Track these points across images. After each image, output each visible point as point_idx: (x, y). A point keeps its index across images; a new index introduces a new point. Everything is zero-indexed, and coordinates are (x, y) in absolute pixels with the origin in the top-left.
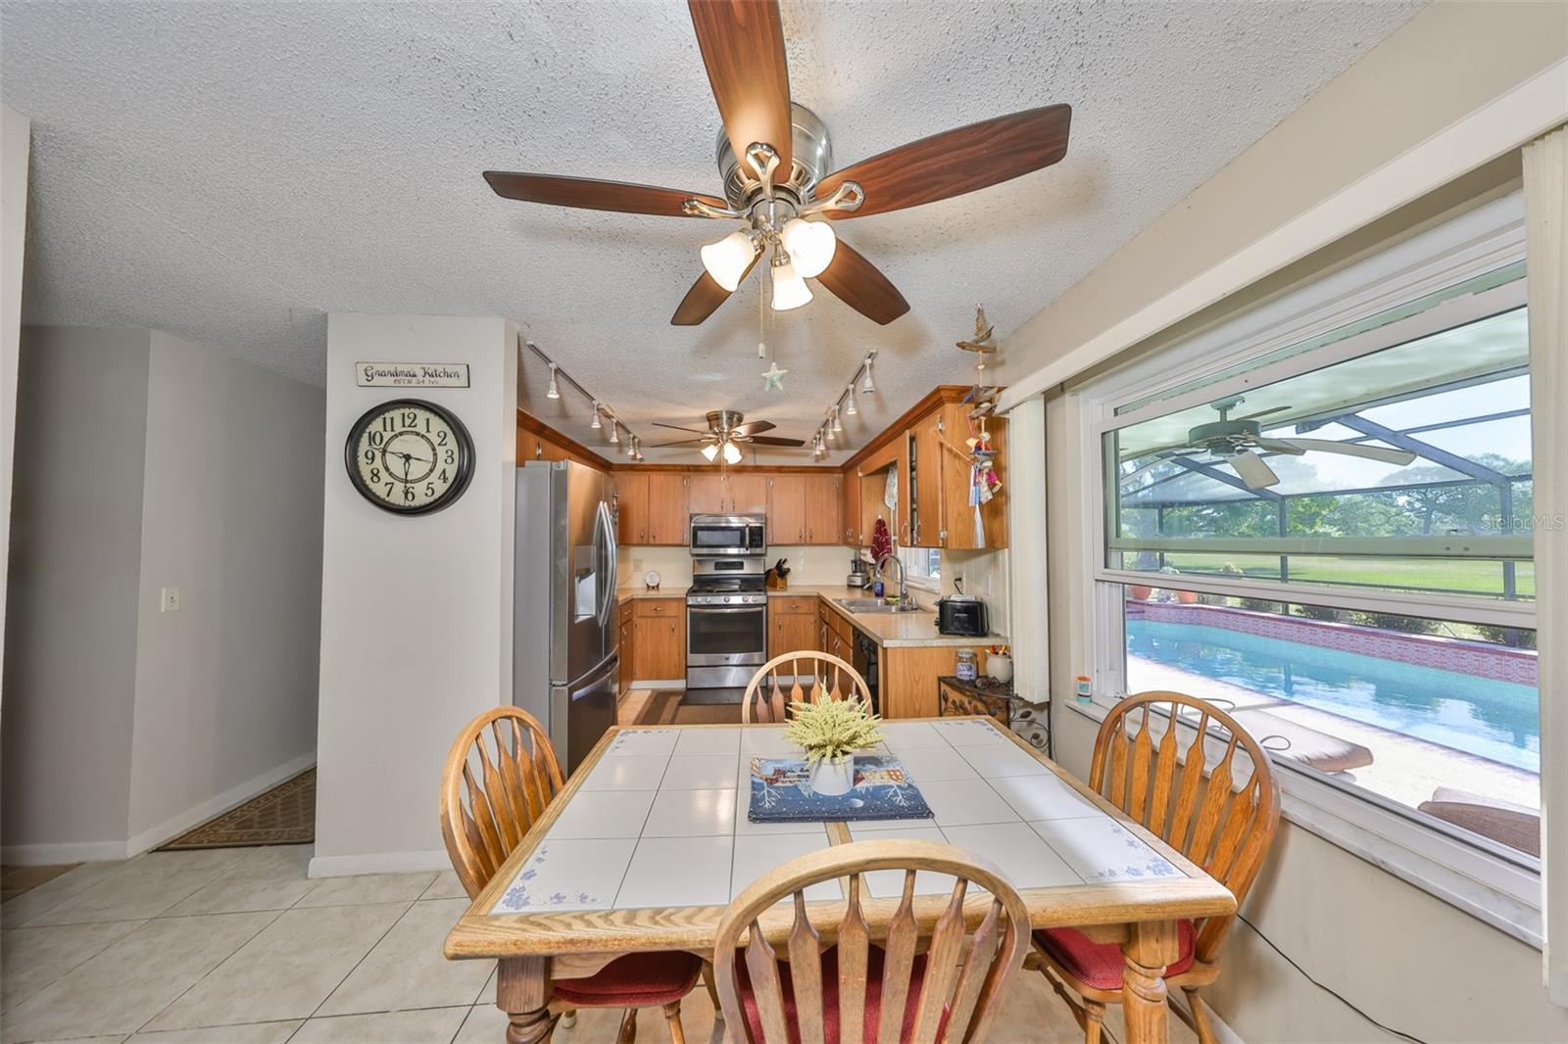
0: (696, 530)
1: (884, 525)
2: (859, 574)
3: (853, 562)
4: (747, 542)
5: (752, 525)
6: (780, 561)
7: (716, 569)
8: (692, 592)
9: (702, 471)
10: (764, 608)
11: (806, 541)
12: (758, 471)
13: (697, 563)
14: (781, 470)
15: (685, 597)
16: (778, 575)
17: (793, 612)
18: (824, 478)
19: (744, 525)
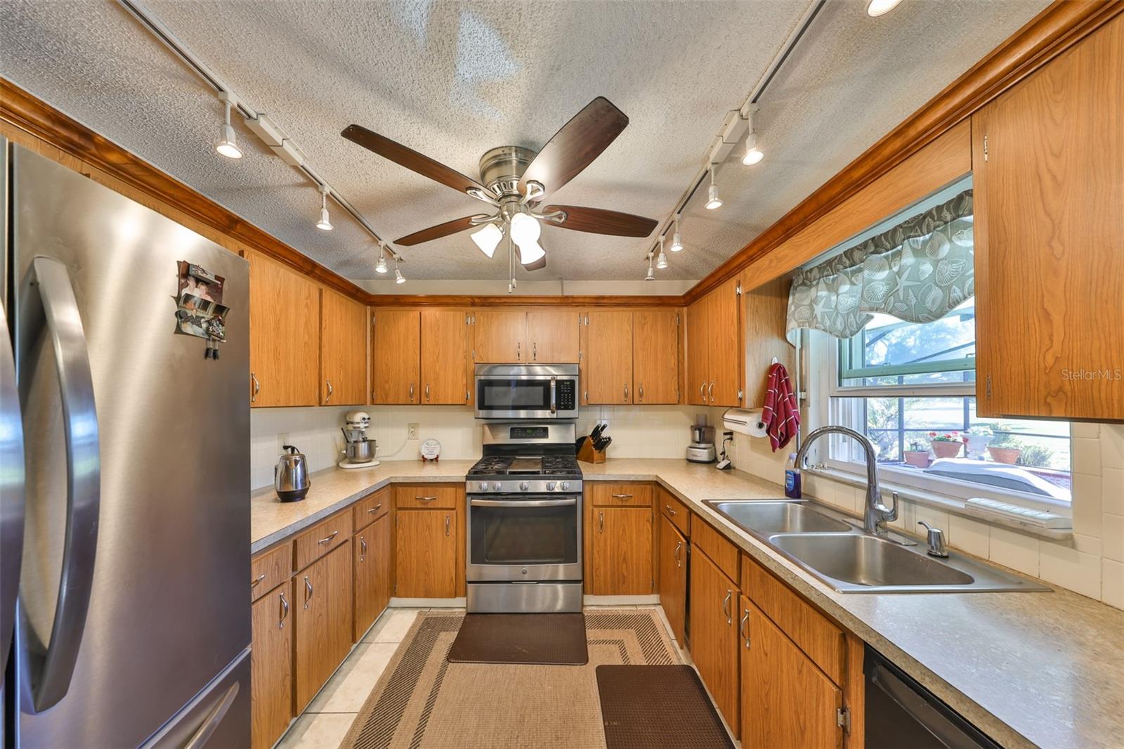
0: (485, 385)
1: (785, 374)
2: (703, 445)
3: (695, 428)
4: (553, 401)
5: (559, 378)
6: (598, 427)
7: (511, 438)
8: (475, 474)
9: (491, 305)
10: (579, 499)
11: (633, 400)
12: (567, 305)
13: (487, 428)
14: (599, 302)
15: (464, 481)
16: (594, 446)
17: (620, 503)
18: (660, 313)
19: (549, 378)
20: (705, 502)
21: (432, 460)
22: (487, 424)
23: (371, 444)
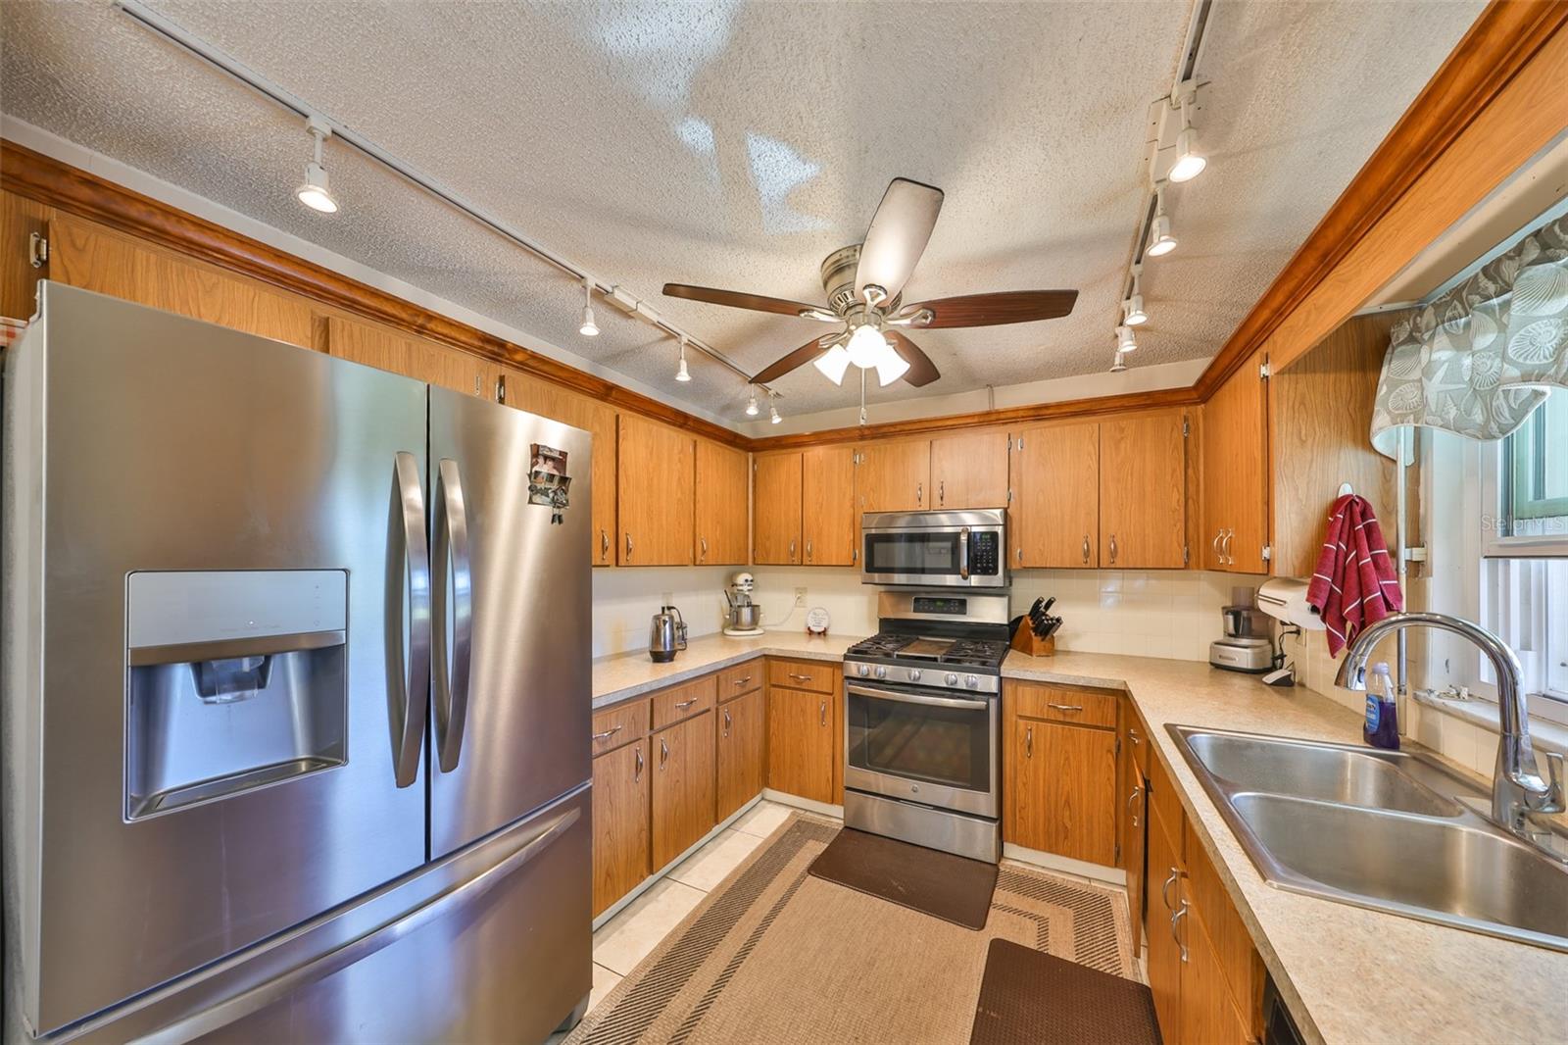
0: (872, 540)
1: (1364, 508)
2: (1244, 642)
3: (1226, 611)
4: (964, 563)
5: (975, 529)
6: (1039, 602)
7: (916, 610)
8: (858, 653)
9: (884, 436)
10: (993, 702)
11: (1099, 561)
12: (990, 423)
13: (884, 596)
14: (1040, 414)
15: (842, 660)
16: (1035, 630)
17: (1061, 718)
18: (1149, 420)
19: (959, 529)
20: (1170, 729)
21: (819, 633)
22: (885, 592)
23: (754, 609)
